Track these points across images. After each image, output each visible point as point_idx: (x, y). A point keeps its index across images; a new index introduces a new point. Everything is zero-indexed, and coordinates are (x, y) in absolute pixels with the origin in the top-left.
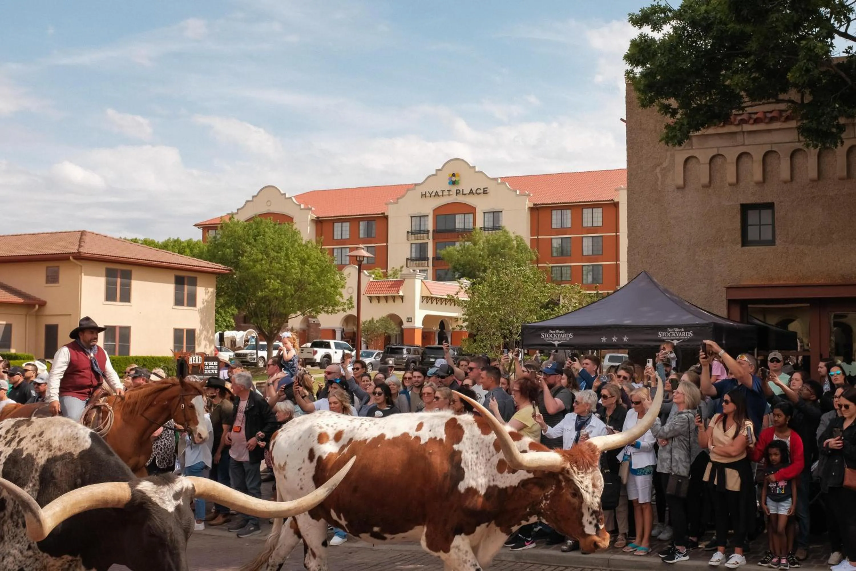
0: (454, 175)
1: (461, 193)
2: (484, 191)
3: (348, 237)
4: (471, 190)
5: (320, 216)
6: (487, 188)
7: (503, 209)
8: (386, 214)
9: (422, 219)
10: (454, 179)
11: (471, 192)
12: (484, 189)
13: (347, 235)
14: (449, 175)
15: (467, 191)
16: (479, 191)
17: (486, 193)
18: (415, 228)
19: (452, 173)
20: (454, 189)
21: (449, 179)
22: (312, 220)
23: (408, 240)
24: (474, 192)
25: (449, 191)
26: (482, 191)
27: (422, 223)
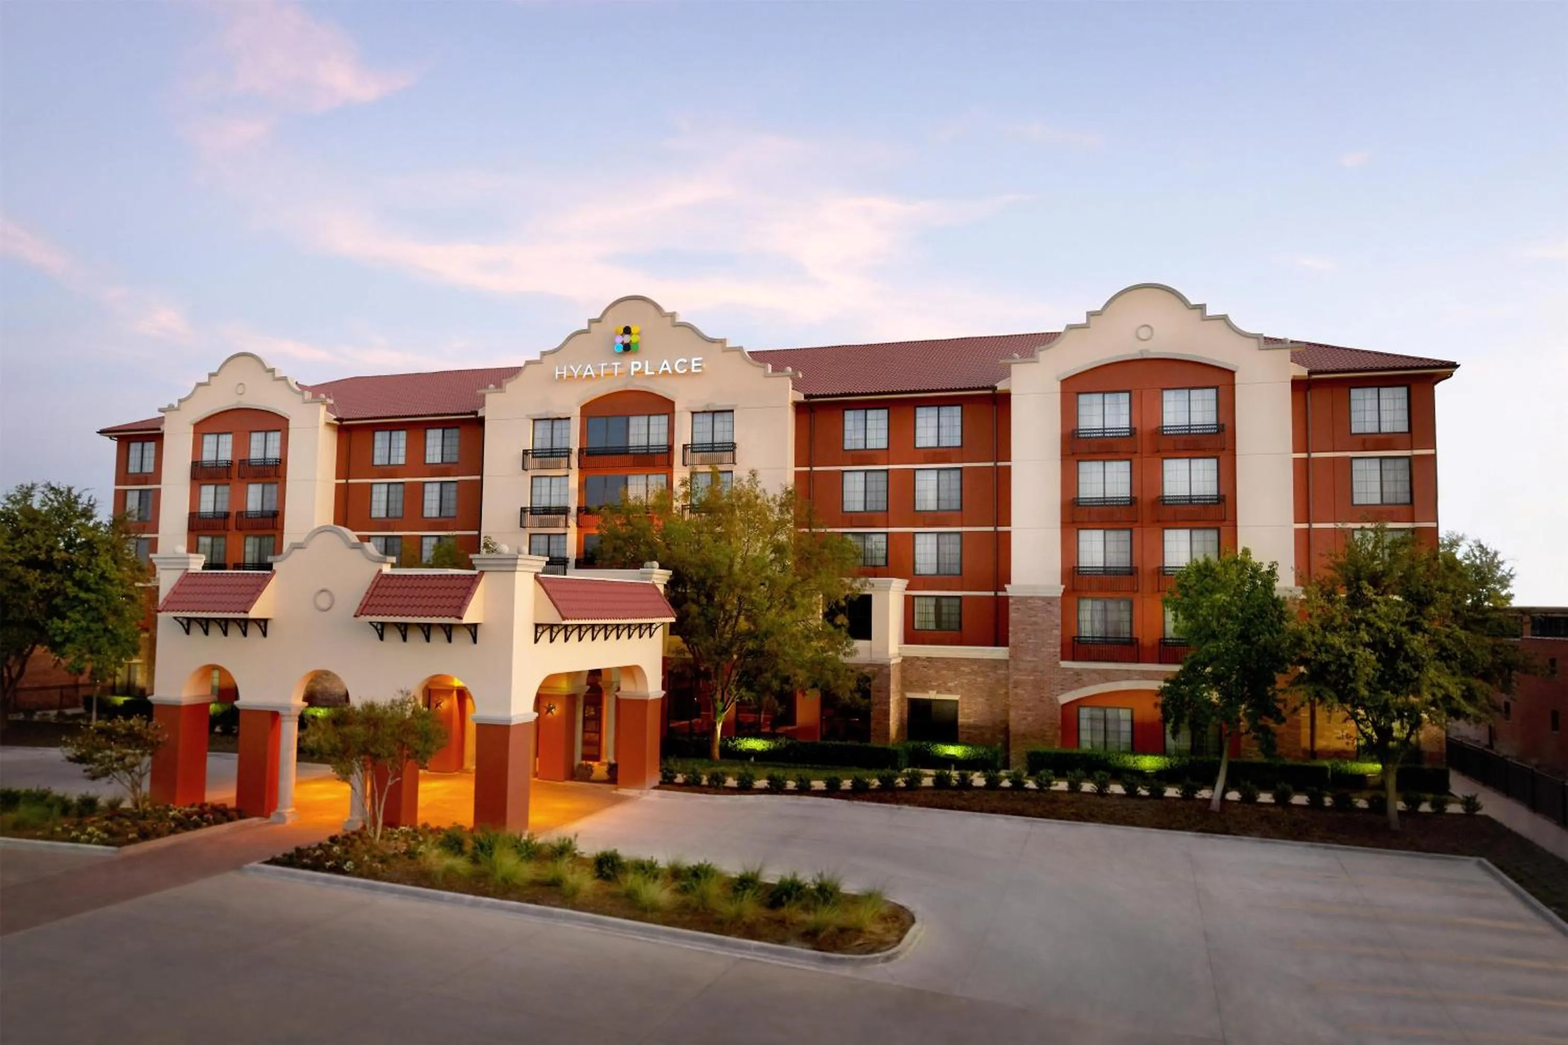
0: (627, 331)
3: (402, 461)
5: (345, 417)
7: (735, 406)
8: (480, 415)
9: (557, 424)
10: (627, 339)
13: (400, 458)
14: (617, 331)
18: (543, 443)
19: (623, 327)
22: (328, 424)
23: (524, 468)
27: (557, 433)
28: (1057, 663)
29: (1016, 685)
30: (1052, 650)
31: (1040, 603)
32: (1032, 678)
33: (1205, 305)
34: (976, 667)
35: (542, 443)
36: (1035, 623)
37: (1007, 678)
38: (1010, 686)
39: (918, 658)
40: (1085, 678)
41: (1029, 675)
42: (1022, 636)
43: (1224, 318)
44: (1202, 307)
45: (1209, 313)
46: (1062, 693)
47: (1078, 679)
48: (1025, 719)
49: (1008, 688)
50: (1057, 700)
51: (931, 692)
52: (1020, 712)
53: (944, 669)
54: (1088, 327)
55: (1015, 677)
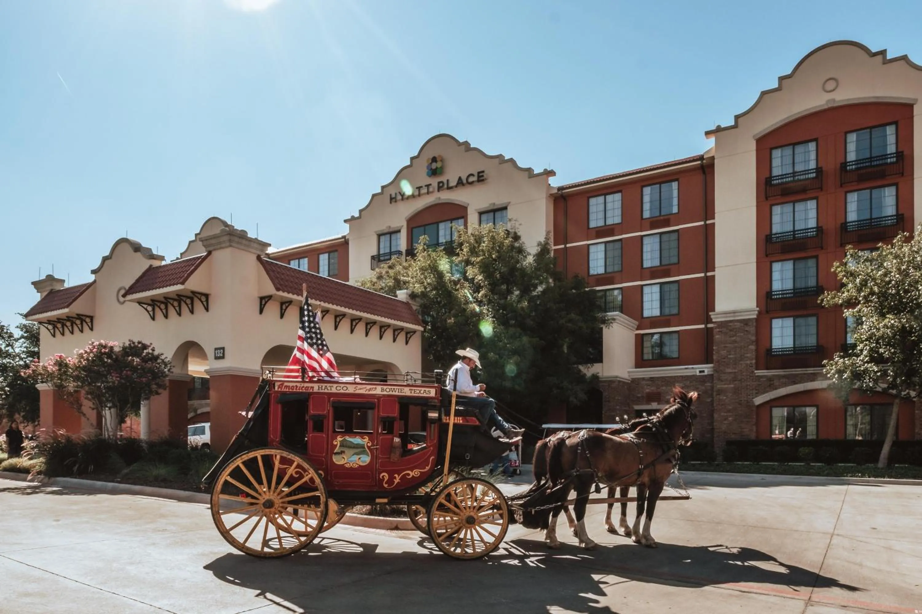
0: (434, 160)
1: (446, 186)
2: (479, 177)
4: (460, 178)
6: (483, 172)
7: (509, 203)
8: (347, 237)
9: (393, 236)
10: (434, 166)
11: (460, 183)
12: (479, 173)
14: (428, 160)
15: (453, 183)
16: (471, 179)
17: (483, 180)
18: (384, 252)
19: (431, 157)
20: (434, 182)
21: (428, 167)
23: (372, 269)
24: (465, 181)
25: (428, 186)
26: (475, 179)
27: (393, 243)
28: (753, 372)
29: (720, 392)
30: (748, 362)
31: (738, 325)
32: (732, 386)
33: (885, 51)
34: (688, 383)
35: (385, 250)
36: (735, 342)
37: (712, 388)
38: (715, 394)
39: (643, 379)
40: (776, 383)
41: (730, 384)
42: (723, 353)
43: (905, 58)
44: (883, 53)
45: (889, 56)
46: (756, 397)
47: (770, 384)
48: (725, 419)
49: (713, 398)
50: (753, 402)
51: (653, 404)
52: (722, 414)
53: (662, 386)
54: (781, 90)
55: (718, 386)
